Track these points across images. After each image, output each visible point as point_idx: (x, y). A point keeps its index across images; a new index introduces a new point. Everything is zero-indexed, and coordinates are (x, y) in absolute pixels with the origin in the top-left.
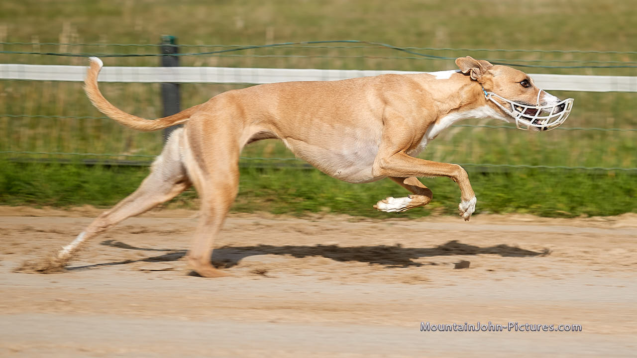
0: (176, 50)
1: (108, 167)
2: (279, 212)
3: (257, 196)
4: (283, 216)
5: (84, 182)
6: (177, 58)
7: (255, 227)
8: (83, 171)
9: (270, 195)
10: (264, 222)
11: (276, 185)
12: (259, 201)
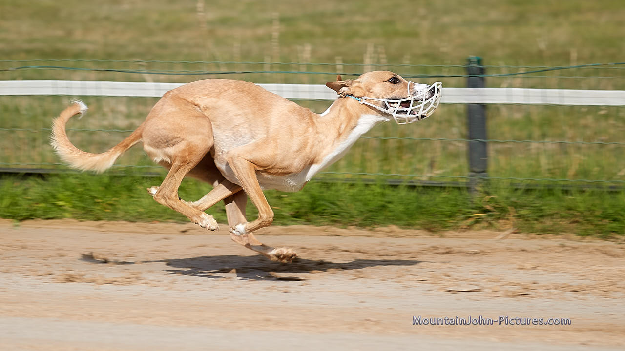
0: (482, 71)
1: (412, 187)
2: (585, 234)
3: (562, 217)
4: (588, 238)
5: (389, 202)
6: (483, 79)
7: (561, 249)
8: (388, 191)
9: (576, 216)
10: (569, 243)
11: (582, 207)
12: (564, 223)
